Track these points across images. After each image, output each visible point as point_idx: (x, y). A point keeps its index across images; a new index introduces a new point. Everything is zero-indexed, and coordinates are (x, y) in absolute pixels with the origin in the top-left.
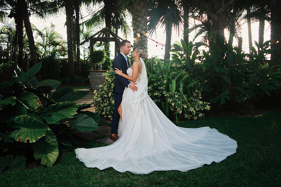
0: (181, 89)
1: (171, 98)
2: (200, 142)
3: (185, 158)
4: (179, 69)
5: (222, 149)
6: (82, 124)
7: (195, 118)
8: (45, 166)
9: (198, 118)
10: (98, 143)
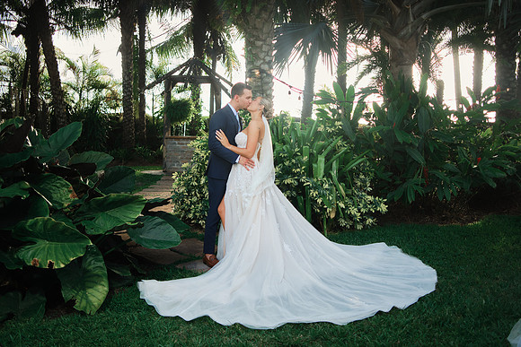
0: (334, 173)
1: (315, 189)
2: (369, 271)
3: (343, 300)
4: (330, 135)
5: (410, 284)
6: (151, 236)
7: (360, 227)
8: (83, 313)
9: (365, 227)
10: (181, 270)
